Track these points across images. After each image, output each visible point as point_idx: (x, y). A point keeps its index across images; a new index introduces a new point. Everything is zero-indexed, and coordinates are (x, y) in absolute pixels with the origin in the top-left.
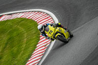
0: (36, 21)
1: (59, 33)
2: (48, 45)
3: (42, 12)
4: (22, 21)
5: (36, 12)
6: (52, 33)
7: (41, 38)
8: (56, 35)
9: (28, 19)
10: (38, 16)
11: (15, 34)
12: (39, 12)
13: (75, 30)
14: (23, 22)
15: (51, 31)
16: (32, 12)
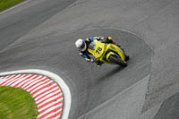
1: (112, 51)
3: (39, 75)
4: (3, 91)
5: (28, 74)
6: (101, 52)
8: (108, 55)
12: (33, 74)
13: (102, 105)
16: (22, 74)
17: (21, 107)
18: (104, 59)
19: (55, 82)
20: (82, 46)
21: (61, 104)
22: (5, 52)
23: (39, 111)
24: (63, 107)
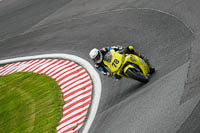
0: (54, 77)
1: (131, 64)
2: (79, 127)
3: (66, 60)
5: (53, 59)
6: (119, 65)
7: (64, 113)
9: (37, 74)
10: (58, 67)
11: (11, 105)
12: (59, 59)
14: (28, 80)
15: (117, 61)
16: (47, 59)
17: (46, 95)
18: (122, 72)
19: (83, 68)
20: (98, 57)
21: (90, 93)
22: (28, 34)
23: (66, 100)
24: (92, 96)
